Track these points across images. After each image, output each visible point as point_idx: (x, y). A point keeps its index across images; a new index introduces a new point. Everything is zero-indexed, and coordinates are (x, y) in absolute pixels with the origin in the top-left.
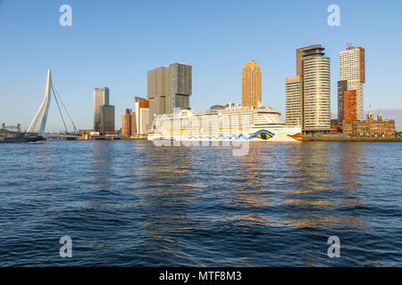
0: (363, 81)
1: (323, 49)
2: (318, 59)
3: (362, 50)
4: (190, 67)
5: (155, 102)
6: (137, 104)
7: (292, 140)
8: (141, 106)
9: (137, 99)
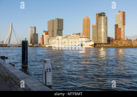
0: (124, 24)
1: (105, 14)
2: (103, 17)
3: (124, 13)
4: (63, 20)
5: (50, 33)
6: (44, 33)
7: (91, 47)
8: (45, 34)
9: (44, 31)
